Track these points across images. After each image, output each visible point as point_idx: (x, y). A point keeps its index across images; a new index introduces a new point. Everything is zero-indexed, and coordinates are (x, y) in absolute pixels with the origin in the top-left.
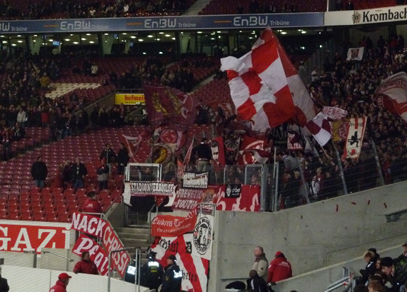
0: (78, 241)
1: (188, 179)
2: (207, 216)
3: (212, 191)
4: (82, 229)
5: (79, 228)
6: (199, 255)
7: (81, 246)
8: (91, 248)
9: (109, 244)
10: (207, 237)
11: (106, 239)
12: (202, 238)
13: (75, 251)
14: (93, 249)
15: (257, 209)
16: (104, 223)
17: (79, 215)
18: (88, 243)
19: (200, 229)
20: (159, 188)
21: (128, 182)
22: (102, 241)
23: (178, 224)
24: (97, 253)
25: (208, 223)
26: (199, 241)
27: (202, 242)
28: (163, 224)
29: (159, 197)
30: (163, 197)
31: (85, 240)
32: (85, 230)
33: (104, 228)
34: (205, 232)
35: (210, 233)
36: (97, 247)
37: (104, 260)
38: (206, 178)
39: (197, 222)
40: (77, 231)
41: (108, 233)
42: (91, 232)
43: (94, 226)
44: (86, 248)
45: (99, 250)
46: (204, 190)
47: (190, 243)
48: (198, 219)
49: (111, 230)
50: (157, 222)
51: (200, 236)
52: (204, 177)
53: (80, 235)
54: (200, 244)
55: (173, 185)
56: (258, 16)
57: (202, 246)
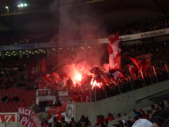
0: (21, 118)
1: (61, 94)
2: (70, 105)
3: (70, 97)
4: (22, 114)
5: (21, 114)
6: (68, 120)
7: (22, 120)
8: (26, 121)
9: (33, 118)
10: (71, 113)
11: (32, 117)
12: (69, 113)
13: (20, 122)
14: (27, 121)
15: (89, 101)
16: (31, 111)
17: (21, 109)
18: (25, 119)
19: (68, 110)
20: (49, 98)
21: (37, 96)
22: (31, 118)
23: (59, 109)
24: (28, 122)
25: (71, 108)
26: (68, 115)
27: (69, 115)
28: (53, 110)
29: (49, 101)
30: (51, 101)
31: (24, 118)
32: (24, 114)
33: (31, 113)
34: (70, 111)
35: (72, 111)
36: (28, 120)
37: (31, 124)
38: (67, 92)
39: (67, 108)
40: (21, 115)
41: (33, 114)
42: (26, 114)
43: (27, 112)
44: (24, 121)
45: (30, 121)
46: (67, 97)
47: (64, 116)
48: (67, 107)
49: (34, 113)
50: (50, 109)
51: (68, 113)
52: (66, 92)
53: (21, 116)
54: (68, 116)
55: (54, 96)
56: (75, 42)
57: (69, 116)
